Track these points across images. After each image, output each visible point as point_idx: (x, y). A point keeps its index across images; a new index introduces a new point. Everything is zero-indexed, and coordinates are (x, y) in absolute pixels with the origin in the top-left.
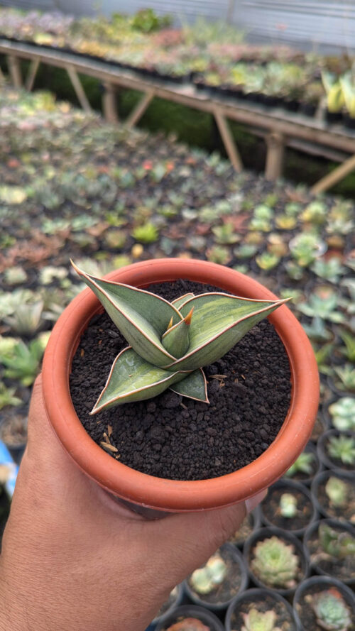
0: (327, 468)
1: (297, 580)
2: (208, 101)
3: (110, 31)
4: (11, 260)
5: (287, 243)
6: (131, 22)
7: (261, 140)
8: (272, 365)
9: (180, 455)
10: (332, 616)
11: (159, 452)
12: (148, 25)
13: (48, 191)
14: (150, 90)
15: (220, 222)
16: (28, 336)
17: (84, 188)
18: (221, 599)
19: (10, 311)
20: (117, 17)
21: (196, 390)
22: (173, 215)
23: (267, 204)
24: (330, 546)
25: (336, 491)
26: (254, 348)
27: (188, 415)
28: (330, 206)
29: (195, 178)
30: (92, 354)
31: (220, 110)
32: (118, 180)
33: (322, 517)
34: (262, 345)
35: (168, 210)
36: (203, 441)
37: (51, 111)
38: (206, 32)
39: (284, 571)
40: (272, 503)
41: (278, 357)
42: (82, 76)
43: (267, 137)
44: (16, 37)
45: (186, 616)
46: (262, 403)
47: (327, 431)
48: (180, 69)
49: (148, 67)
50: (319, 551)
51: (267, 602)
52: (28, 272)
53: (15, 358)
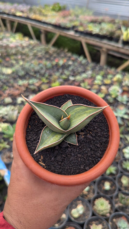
0: (121, 172)
1: (110, 213)
2: (79, 37)
3: (43, 11)
4: (6, 95)
5: (108, 89)
6: (51, 8)
7: (99, 51)
8: (102, 128)
9: (68, 166)
10: (123, 227)
11: (60, 165)
12: (57, 9)
13: (20, 70)
14: (58, 33)
15: (83, 81)
16: (12, 123)
17: (33, 68)
18: (82, 220)
19: (6, 113)
20: (46, 6)
21: (73, 140)
22: (66, 78)
23: (100, 74)
24: (123, 201)
25: (124, 181)
26: (95, 121)
27: (70, 150)
28: (124, 76)
29: (74, 65)
30: (33, 127)
31: (84, 40)
32: (46, 66)
33: (120, 190)
34: (98, 120)
35: (64, 77)
36: (76, 159)
37: (21, 40)
38: (79, 11)
39: (105, 210)
40: (101, 185)
41: (104, 124)
42: (33, 28)
43: (101, 50)
44: (9, 13)
45: (69, 226)
46: (98, 143)
47: (122, 158)
48: (69, 25)
49: (57, 24)
50: (118, 202)
51: (99, 221)
52: (13, 99)
53: (7, 131)
